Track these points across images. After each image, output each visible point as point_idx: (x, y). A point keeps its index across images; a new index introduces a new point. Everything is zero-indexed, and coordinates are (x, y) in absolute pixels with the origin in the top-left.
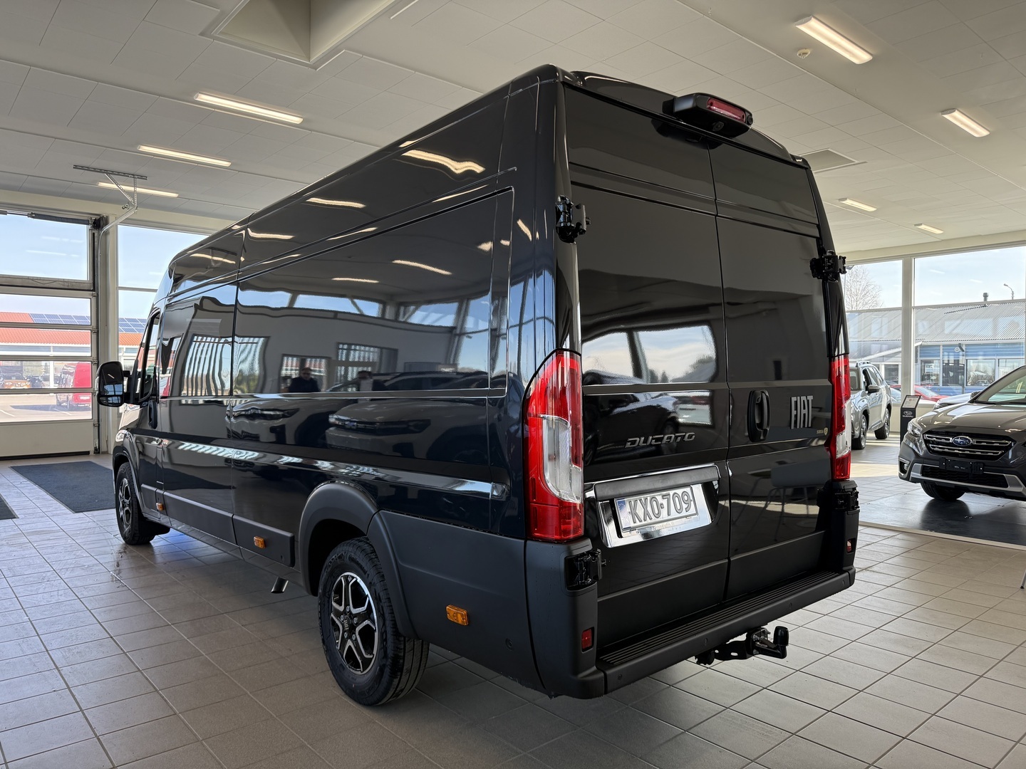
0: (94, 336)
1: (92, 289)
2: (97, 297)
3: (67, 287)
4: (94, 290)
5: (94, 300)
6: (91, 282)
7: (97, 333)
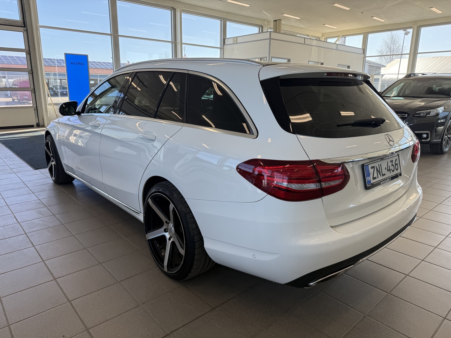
0: (29, 56)
1: (23, 26)
2: (27, 31)
3: (8, 24)
4: (24, 27)
5: (25, 33)
6: (22, 21)
7: (30, 54)
